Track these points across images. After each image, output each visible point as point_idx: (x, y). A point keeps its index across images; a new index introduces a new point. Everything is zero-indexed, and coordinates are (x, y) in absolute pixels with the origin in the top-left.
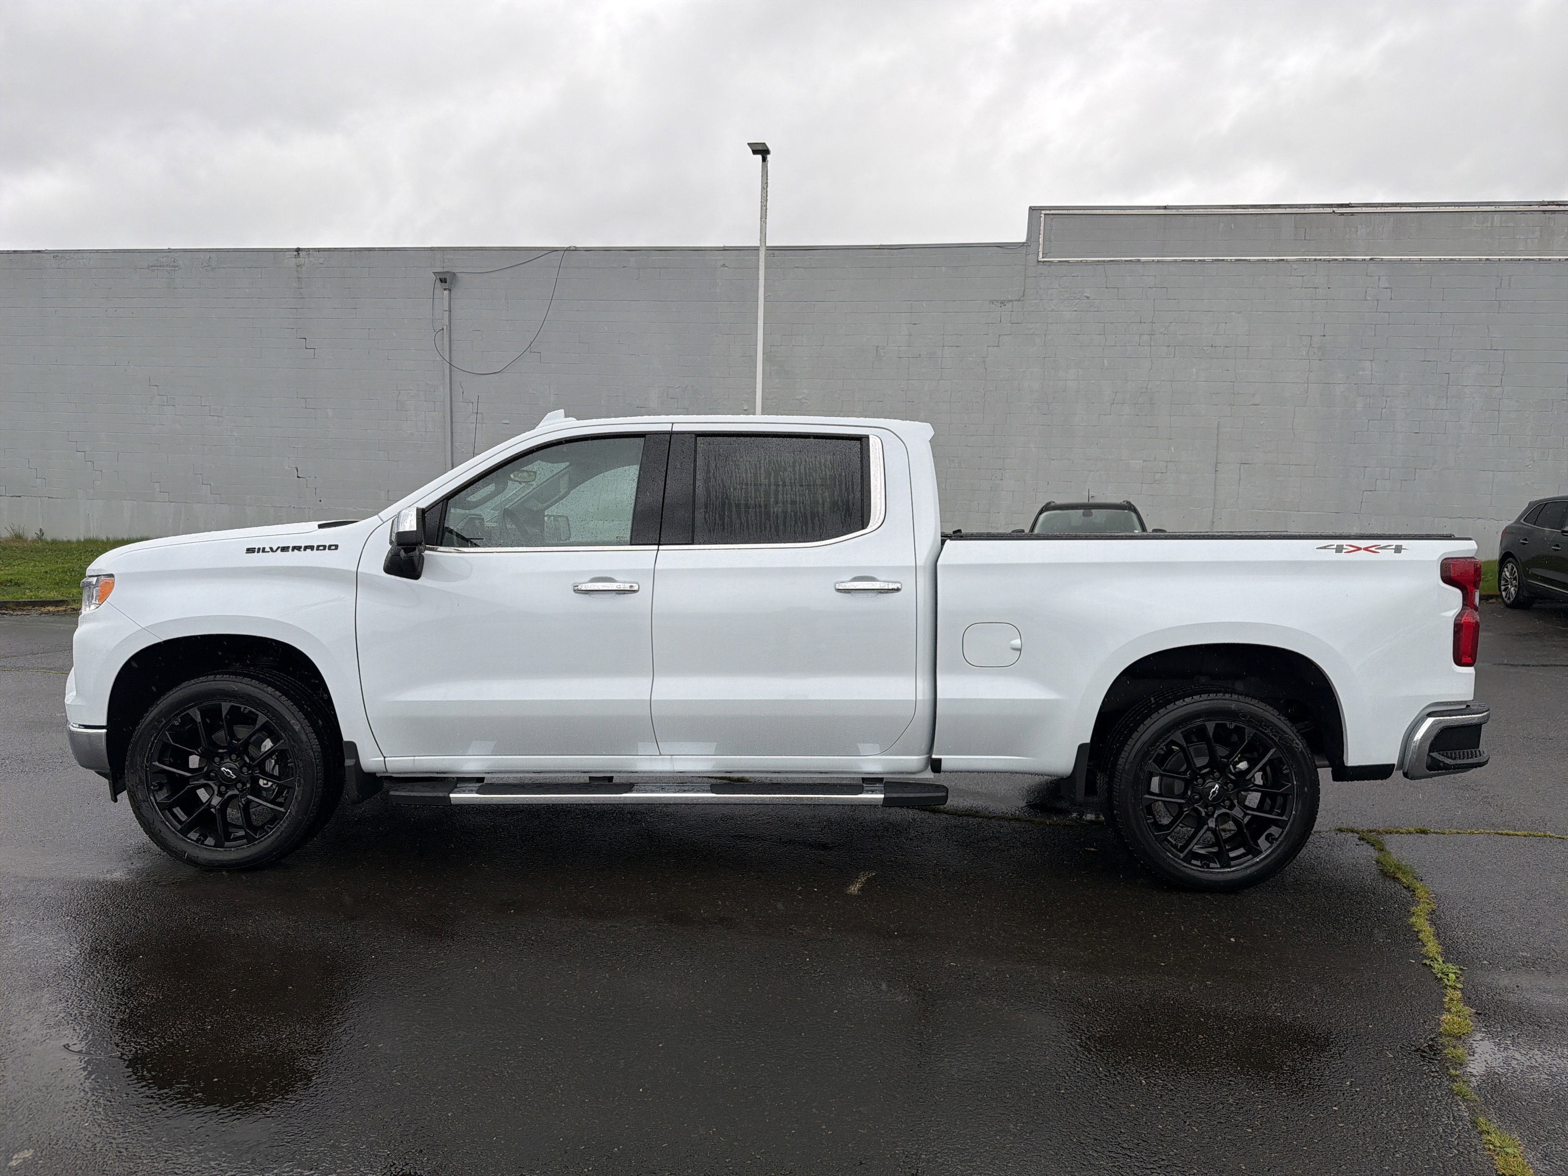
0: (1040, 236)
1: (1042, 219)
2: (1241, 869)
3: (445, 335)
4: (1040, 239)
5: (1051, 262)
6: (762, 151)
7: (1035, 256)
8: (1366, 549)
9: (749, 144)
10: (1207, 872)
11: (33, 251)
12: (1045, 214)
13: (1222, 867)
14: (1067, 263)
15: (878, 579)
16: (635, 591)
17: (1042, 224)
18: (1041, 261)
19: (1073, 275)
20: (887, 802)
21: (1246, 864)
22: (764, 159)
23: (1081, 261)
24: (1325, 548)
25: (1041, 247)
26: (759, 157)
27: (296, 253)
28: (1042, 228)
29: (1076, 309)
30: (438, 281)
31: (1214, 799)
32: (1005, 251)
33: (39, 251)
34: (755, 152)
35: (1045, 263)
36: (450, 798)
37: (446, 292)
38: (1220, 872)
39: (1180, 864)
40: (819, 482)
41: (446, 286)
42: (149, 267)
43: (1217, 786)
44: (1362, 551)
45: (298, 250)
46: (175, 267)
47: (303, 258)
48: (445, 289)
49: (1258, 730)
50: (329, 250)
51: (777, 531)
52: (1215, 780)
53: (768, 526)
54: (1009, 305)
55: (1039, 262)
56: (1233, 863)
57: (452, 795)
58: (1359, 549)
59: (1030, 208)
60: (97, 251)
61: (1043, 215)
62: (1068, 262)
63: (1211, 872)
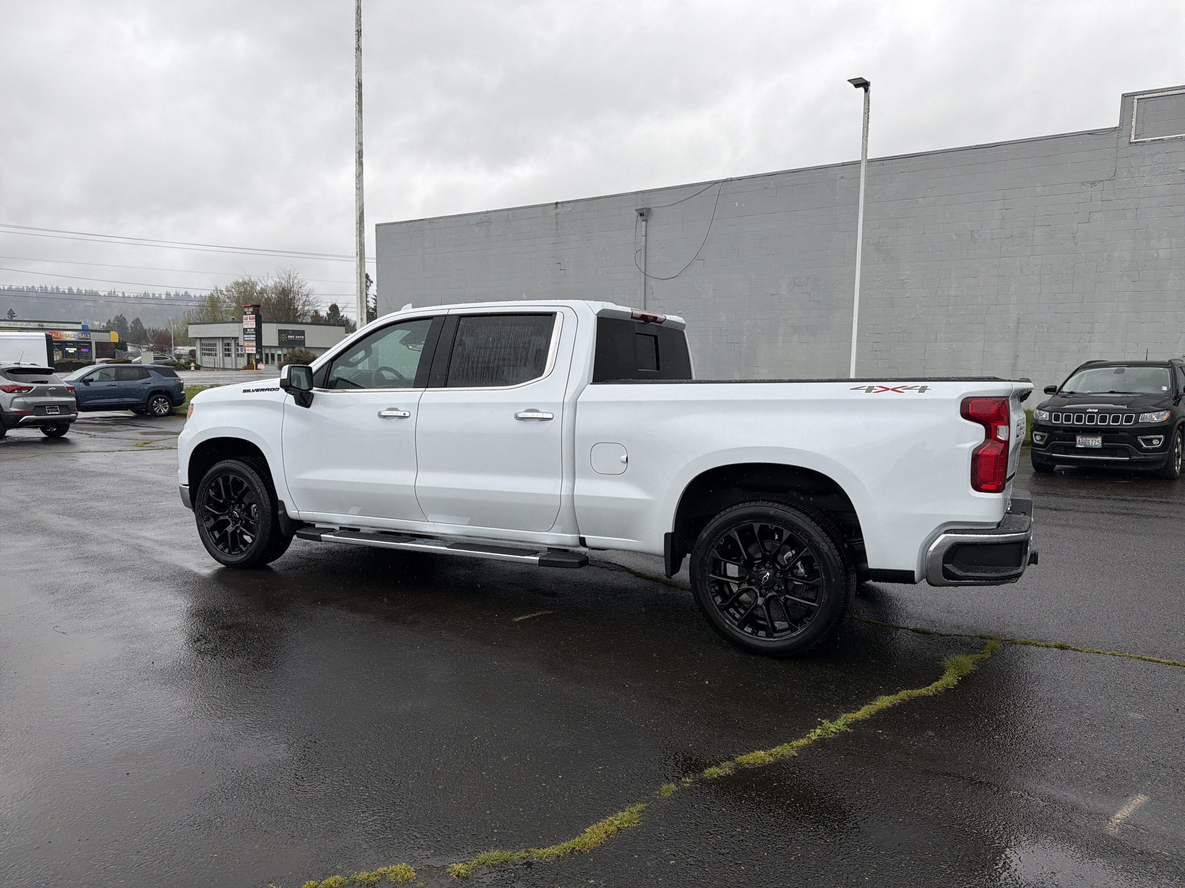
0: (1133, 119)
1: (1135, 104)
2: (782, 640)
3: (642, 254)
4: (1133, 122)
5: (1144, 142)
6: (862, 84)
7: (1128, 139)
8: (894, 390)
9: (849, 81)
10: (755, 639)
11: (419, 220)
12: (1138, 99)
13: (767, 637)
14: (1161, 142)
15: (540, 411)
16: (407, 417)
17: (1135, 109)
18: (1133, 142)
19: (1168, 151)
20: (541, 563)
21: (786, 637)
22: (866, 90)
23: (1176, 138)
24: (857, 389)
25: (1133, 129)
26: (862, 90)
27: (555, 206)
28: (1135, 112)
29: (1169, 183)
30: (639, 216)
31: (766, 584)
32: (1096, 137)
33: (422, 220)
34: (857, 86)
35: (1137, 144)
36: (321, 537)
37: (644, 223)
38: (765, 640)
39: (734, 629)
40: (521, 345)
41: (644, 218)
42: (477, 224)
43: (768, 574)
44: (890, 391)
45: (557, 203)
46: (489, 222)
47: (560, 209)
48: (643, 221)
49: (793, 532)
50: (575, 201)
51: (492, 378)
52: (768, 569)
53: (487, 376)
54: (1099, 186)
55: (1131, 143)
56: (775, 635)
57: (322, 535)
58: (887, 389)
59: (1123, 95)
60: (450, 217)
61: (1136, 101)
62: (1162, 140)
63: (758, 639)
